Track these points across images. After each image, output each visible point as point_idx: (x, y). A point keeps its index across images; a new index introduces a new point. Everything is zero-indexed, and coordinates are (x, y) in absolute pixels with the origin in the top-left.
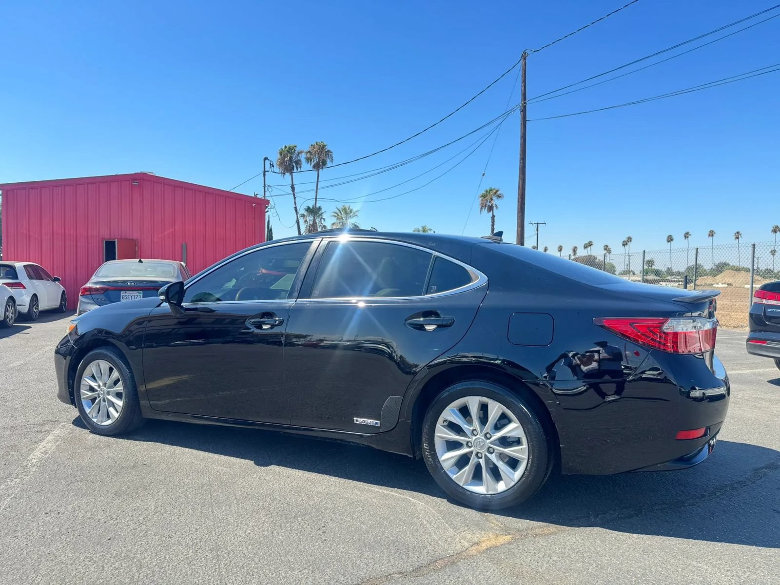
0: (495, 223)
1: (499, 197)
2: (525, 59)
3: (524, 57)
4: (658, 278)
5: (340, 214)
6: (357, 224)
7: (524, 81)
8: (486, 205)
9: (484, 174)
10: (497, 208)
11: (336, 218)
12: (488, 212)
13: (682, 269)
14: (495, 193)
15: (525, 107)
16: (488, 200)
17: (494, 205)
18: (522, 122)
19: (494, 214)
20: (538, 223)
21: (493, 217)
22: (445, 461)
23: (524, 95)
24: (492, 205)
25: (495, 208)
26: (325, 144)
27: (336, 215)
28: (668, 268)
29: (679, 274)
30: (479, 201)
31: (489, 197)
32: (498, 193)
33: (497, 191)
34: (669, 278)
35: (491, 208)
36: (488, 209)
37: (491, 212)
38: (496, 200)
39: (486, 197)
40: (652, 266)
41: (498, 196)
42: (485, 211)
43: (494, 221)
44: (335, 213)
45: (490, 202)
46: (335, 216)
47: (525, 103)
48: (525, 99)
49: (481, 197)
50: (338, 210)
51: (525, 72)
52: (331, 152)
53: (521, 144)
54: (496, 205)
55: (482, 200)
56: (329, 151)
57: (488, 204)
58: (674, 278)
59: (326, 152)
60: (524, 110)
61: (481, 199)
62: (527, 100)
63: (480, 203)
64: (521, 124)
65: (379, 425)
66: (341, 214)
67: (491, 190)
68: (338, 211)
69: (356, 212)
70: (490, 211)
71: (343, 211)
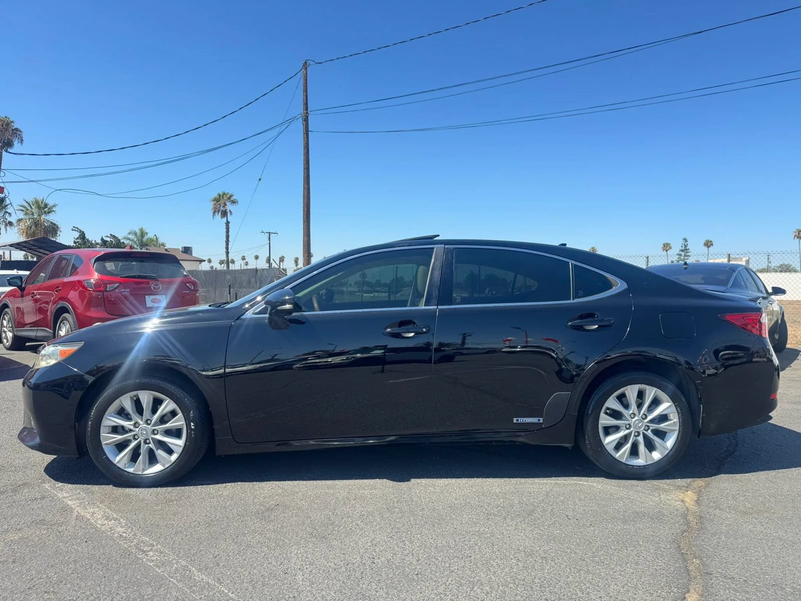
0: (230, 230)
1: (234, 202)
2: (306, 68)
3: (305, 66)
4: (370, 289)
5: (29, 208)
6: (55, 222)
7: (306, 91)
8: (219, 210)
9: (260, 180)
10: (231, 213)
11: (23, 213)
12: (222, 218)
13: (388, 282)
14: (229, 198)
15: (307, 117)
16: (222, 205)
17: (228, 211)
18: (305, 132)
19: (229, 220)
20: (270, 233)
21: (228, 223)
22: (608, 443)
23: (306, 105)
24: (226, 210)
25: (229, 214)
26: (11, 119)
27: (24, 209)
28: (377, 280)
29: (385, 285)
30: (211, 205)
31: (222, 202)
32: (232, 199)
33: (231, 196)
34: (379, 289)
35: (224, 214)
36: (221, 214)
37: (226, 218)
38: (230, 206)
39: (219, 201)
40: (365, 279)
41: (232, 201)
42: (218, 216)
43: (229, 228)
44: (21, 206)
45: (224, 207)
46: (22, 210)
47: (307, 113)
48: (307, 109)
49: (214, 201)
50: (27, 202)
51: (307, 82)
52: (21, 132)
53: (304, 154)
54: (230, 211)
55: (215, 204)
56: (17, 129)
57: (222, 208)
58: (382, 289)
59: (13, 130)
60: (306, 120)
61: (213, 203)
62: (309, 110)
63: (212, 207)
64: (304, 133)
65: (541, 421)
66: (32, 208)
67: (224, 194)
68: (26, 205)
69: (53, 207)
70: (224, 217)
71: (33, 205)
